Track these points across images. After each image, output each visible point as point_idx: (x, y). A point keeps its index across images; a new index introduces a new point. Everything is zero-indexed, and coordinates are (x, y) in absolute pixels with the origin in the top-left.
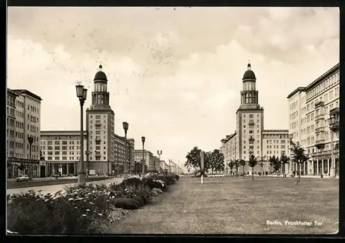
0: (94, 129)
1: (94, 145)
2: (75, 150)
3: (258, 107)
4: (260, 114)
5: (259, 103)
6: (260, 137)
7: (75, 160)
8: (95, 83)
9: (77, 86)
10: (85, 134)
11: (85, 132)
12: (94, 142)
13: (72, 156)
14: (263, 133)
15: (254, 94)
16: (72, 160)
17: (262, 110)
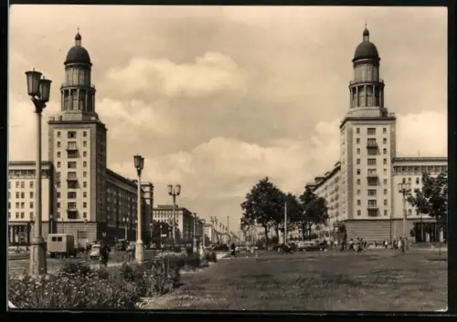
0: (65, 159)
1: (63, 189)
2: (27, 200)
3: (384, 113)
4: (388, 127)
5: (385, 106)
6: (389, 172)
7: (27, 218)
8: (67, 68)
9: (28, 73)
10: (46, 168)
11: (45, 164)
12: (64, 184)
13: (20, 210)
14: (396, 164)
15: (377, 88)
16: (20, 219)
17: (393, 119)
